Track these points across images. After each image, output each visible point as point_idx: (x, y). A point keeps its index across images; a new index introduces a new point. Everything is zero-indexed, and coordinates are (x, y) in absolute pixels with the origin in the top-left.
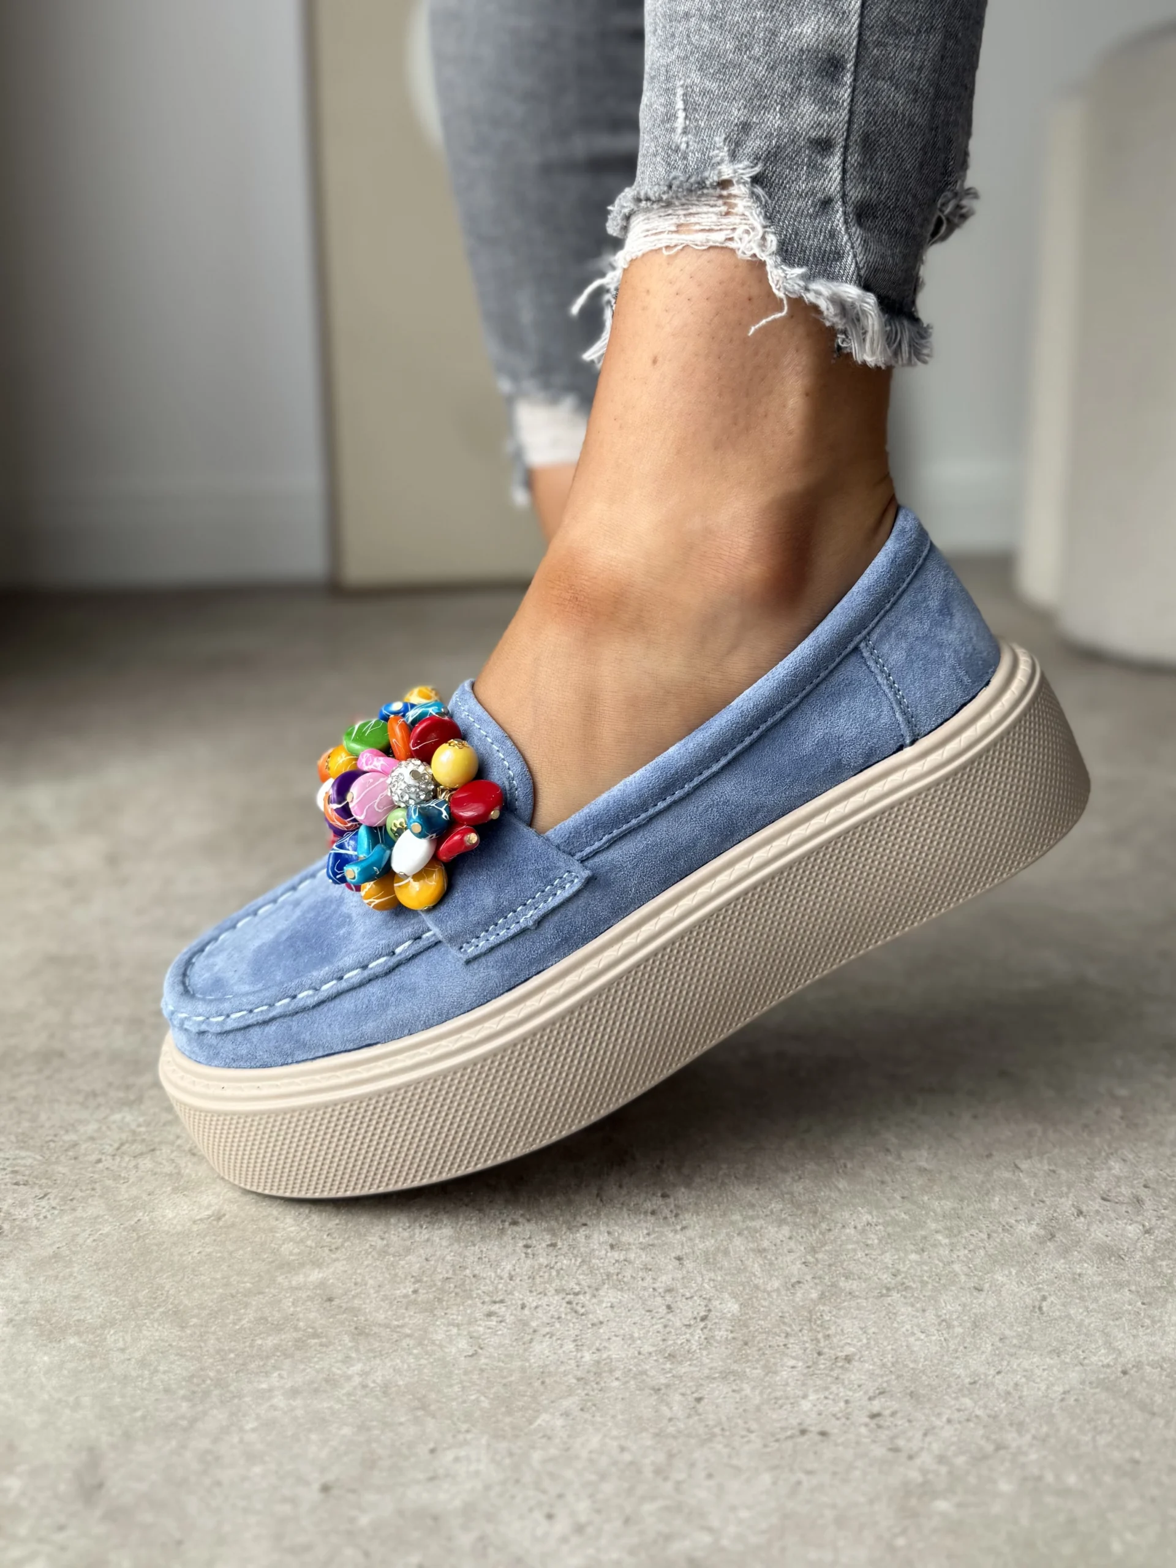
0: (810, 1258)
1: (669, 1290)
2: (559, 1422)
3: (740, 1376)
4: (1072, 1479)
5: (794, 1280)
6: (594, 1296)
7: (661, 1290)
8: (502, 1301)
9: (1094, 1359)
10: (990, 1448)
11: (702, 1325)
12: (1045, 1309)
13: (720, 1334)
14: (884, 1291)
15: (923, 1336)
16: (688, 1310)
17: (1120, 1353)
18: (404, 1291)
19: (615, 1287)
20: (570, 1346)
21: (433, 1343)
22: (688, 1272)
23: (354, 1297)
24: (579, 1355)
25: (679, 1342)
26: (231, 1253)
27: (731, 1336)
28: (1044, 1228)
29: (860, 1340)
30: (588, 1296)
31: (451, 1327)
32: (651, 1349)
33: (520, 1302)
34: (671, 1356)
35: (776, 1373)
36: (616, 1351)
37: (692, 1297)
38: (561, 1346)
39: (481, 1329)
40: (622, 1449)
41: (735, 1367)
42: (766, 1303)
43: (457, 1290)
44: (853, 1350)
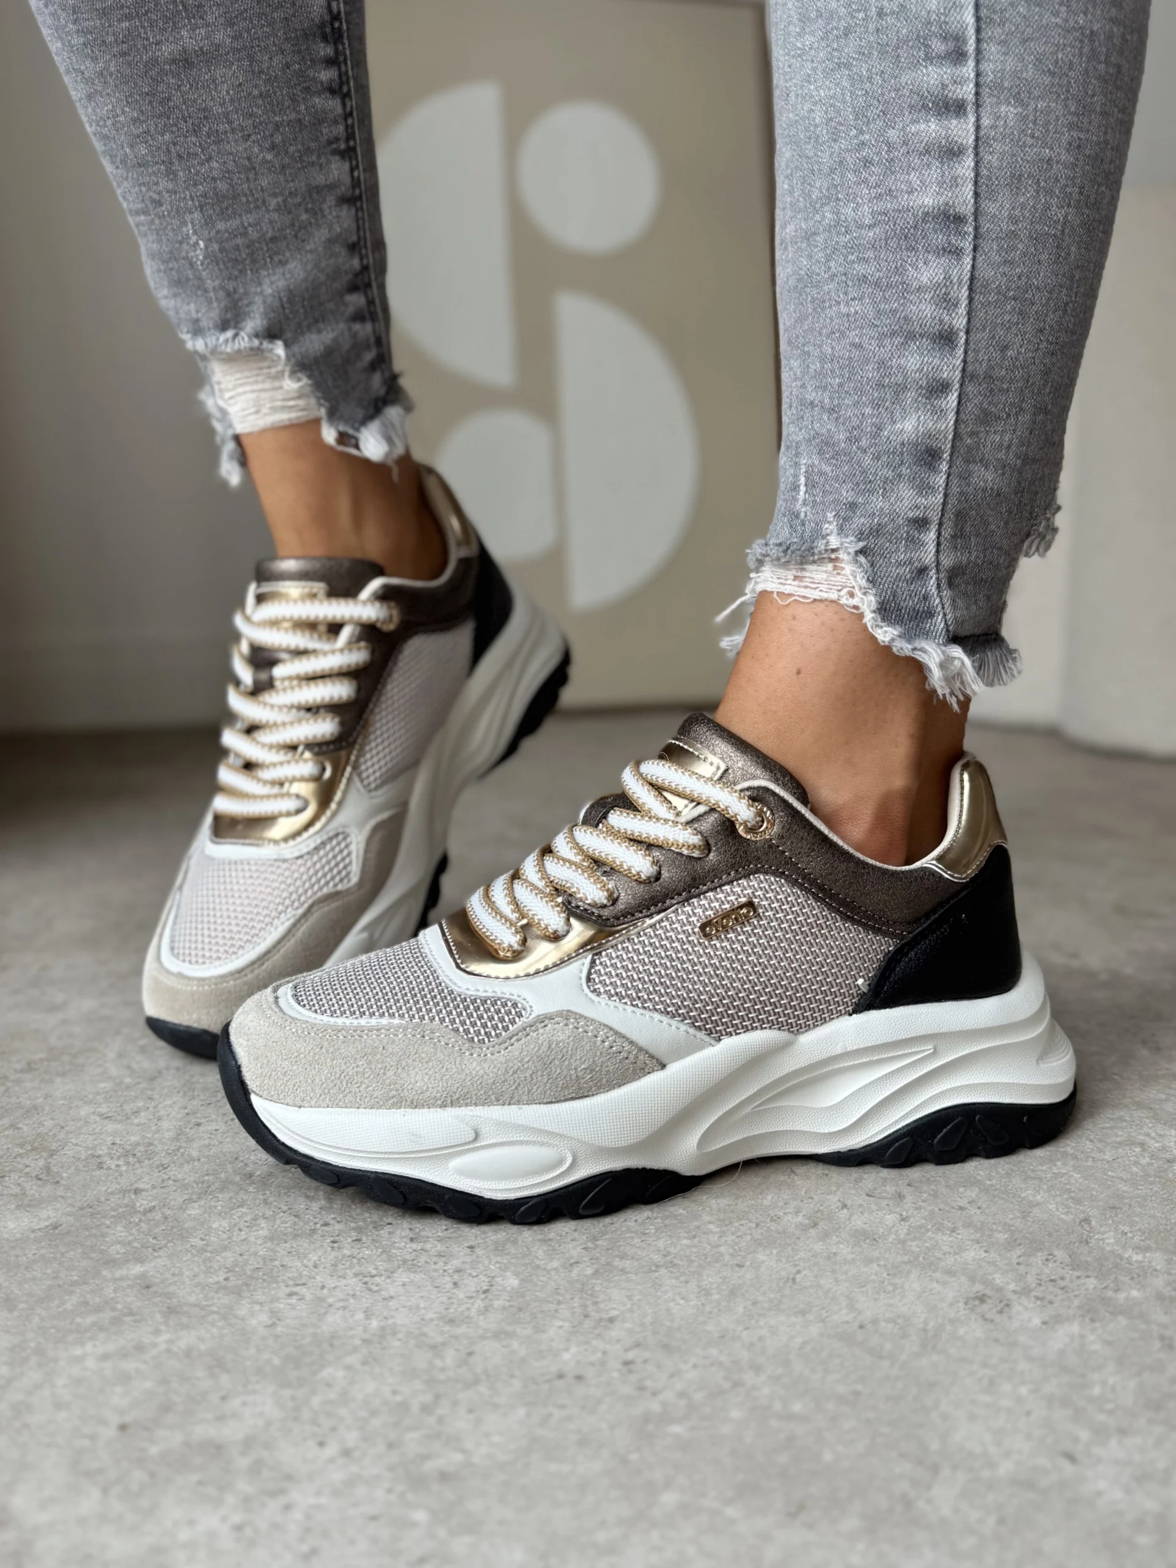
0: (590, 1245)
1: (458, 1271)
2: (341, 1374)
3: (511, 1335)
4: (797, 1407)
5: (573, 1261)
6: (389, 1277)
7: (450, 1271)
8: (304, 1284)
9: (835, 1317)
10: (727, 1385)
11: (483, 1296)
12: (798, 1280)
13: (497, 1304)
14: (653, 1268)
15: (682, 1302)
16: (471, 1285)
17: (860, 1312)
18: (216, 1279)
19: (409, 1270)
20: (360, 1316)
21: (236, 1317)
22: (478, 1257)
23: (170, 1284)
24: (368, 1322)
25: (460, 1310)
26: (62, 1254)
27: (507, 1304)
28: (809, 1218)
29: (625, 1305)
30: (383, 1278)
31: (255, 1305)
32: (434, 1316)
33: (320, 1284)
34: (451, 1321)
35: (544, 1332)
36: (402, 1319)
37: (477, 1276)
38: (353, 1316)
39: (282, 1306)
40: (395, 1392)
41: (508, 1328)
42: (544, 1279)
43: (265, 1277)
44: (616, 1313)
